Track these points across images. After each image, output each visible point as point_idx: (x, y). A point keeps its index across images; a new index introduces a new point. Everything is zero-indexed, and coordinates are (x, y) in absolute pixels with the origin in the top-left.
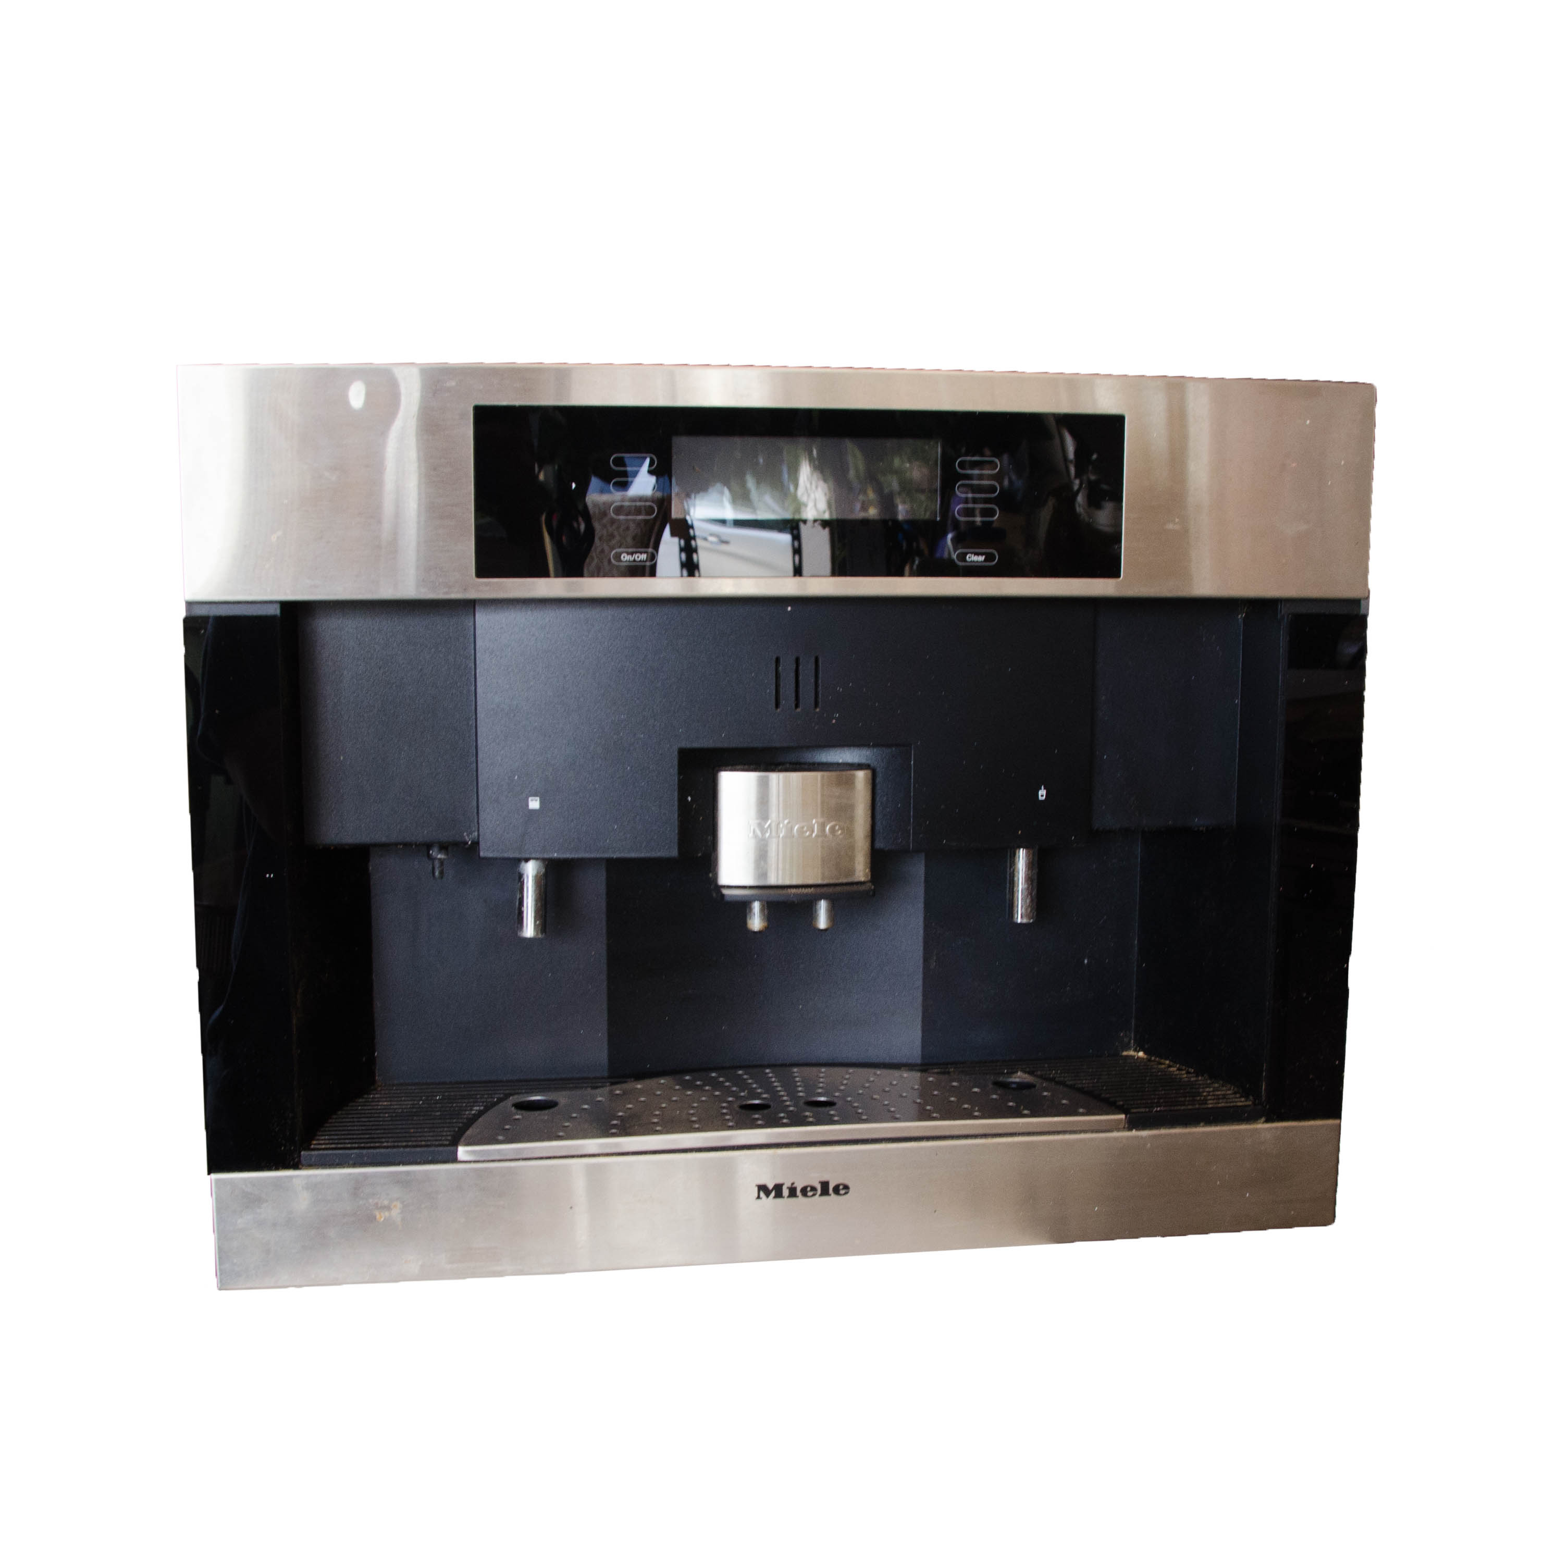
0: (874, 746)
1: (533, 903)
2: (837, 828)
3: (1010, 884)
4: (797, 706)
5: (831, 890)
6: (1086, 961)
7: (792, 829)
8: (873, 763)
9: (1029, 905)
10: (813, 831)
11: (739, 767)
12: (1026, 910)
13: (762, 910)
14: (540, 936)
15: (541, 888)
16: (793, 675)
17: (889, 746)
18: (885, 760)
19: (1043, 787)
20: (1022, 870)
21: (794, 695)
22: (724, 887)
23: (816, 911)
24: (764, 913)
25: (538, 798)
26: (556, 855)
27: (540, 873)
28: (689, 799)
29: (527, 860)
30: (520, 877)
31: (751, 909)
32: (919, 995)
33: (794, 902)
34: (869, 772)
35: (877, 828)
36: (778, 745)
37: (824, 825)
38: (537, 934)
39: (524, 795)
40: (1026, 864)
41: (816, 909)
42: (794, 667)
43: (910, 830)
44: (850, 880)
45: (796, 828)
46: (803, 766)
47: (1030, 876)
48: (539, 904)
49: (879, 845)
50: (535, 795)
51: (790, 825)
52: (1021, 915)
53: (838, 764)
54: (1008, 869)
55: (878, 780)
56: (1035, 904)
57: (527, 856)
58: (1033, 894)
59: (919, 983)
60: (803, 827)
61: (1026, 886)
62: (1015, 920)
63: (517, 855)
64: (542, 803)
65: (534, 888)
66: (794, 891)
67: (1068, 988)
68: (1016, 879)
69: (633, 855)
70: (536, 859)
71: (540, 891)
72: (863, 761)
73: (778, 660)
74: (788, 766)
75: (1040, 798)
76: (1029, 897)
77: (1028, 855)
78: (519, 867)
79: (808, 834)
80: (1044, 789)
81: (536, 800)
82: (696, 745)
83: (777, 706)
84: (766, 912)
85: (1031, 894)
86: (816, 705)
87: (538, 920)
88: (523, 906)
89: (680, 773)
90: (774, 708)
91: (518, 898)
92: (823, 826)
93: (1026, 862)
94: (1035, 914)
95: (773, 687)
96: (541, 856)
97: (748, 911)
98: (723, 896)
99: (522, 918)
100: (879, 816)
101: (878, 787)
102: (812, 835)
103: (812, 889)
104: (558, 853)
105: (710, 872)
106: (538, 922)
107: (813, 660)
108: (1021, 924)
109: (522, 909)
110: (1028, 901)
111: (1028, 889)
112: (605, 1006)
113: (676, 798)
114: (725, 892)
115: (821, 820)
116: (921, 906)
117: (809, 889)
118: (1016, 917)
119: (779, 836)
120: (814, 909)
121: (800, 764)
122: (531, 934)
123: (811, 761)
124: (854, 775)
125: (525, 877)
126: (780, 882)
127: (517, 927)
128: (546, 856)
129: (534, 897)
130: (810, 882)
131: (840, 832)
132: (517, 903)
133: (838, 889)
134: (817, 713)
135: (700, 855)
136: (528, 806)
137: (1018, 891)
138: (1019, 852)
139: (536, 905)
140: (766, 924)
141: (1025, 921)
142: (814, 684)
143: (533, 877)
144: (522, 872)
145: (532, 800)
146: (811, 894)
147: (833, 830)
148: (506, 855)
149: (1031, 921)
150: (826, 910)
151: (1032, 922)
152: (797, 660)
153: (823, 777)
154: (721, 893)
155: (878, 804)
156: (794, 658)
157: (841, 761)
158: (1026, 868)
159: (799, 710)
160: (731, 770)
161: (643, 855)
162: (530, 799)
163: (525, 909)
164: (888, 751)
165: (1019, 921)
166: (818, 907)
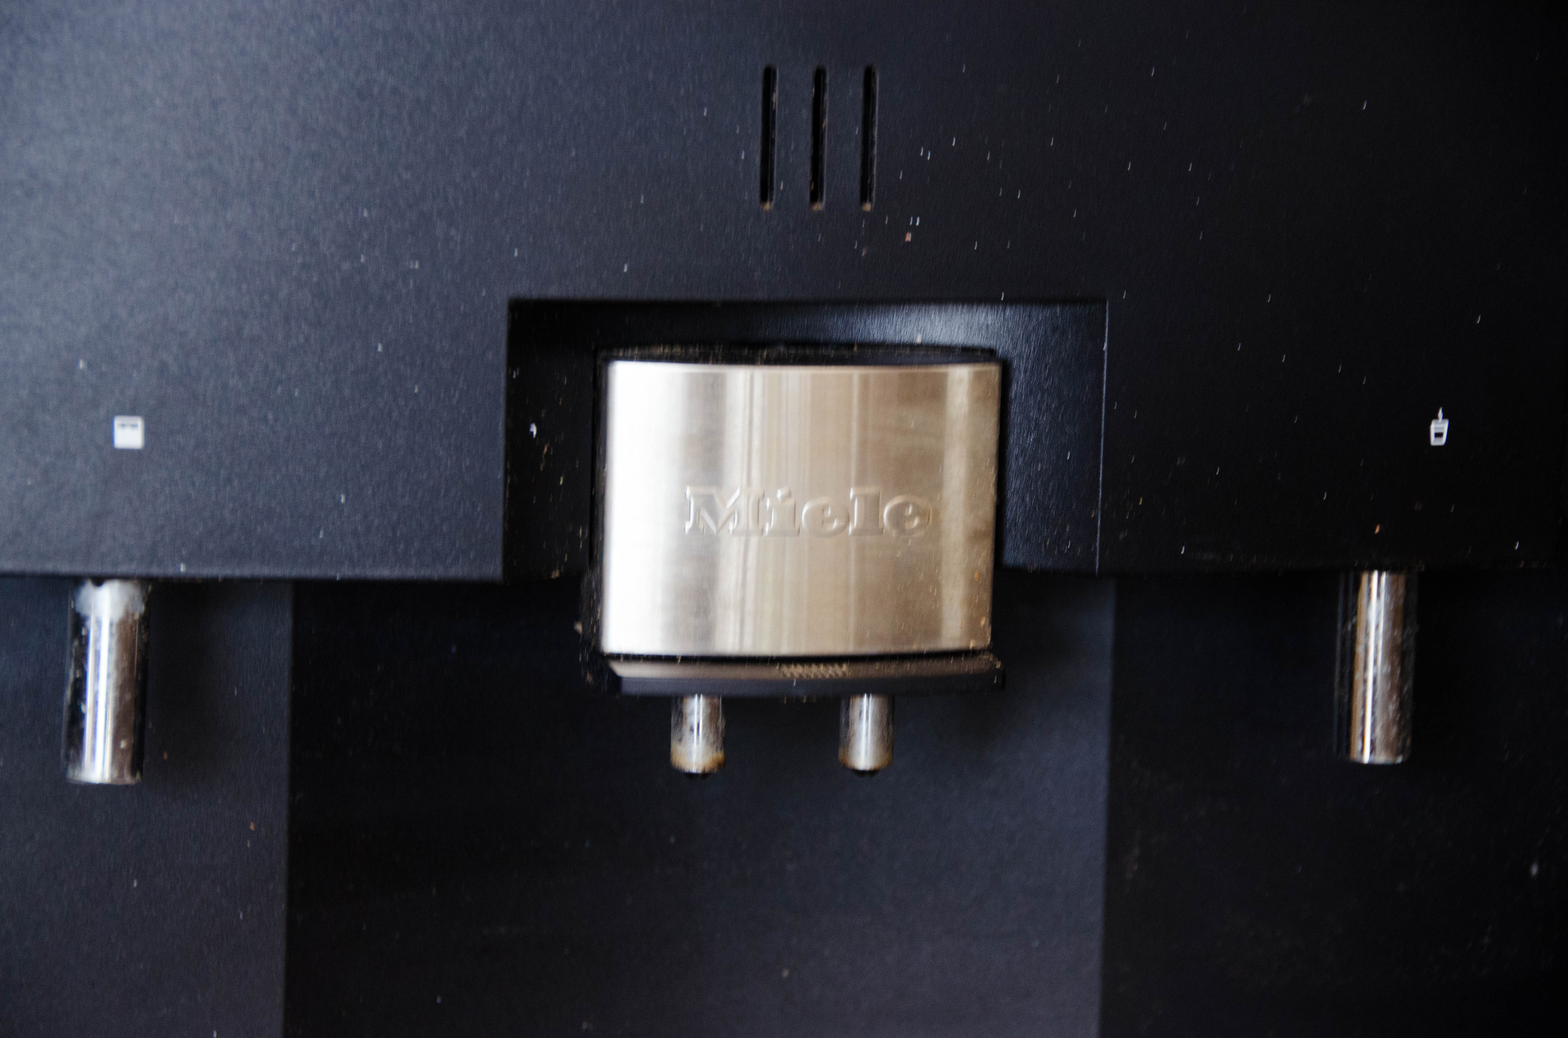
0: (1011, 301)
1: (112, 695)
2: (910, 510)
3: (1343, 662)
4: (815, 196)
5: (891, 670)
6: (1534, 870)
7: (795, 511)
8: (1002, 346)
9: (1394, 719)
10: (848, 519)
11: (659, 351)
12: (1386, 730)
13: (711, 718)
14: (128, 779)
15: (133, 657)
16: (806, 114)
17: (1047, 302)
18: (1033, 337)
19: (1440, 414)
20: (1377, 627)
21: (807, 167)
22: (617, 657)
23: (847, 724)
24: (717, 728)
25: (139, 422)
26: (183, 568)
27: (133, 615)
28: (534, 429)
29: (99, 581)
30: (79, 622)
31: (681, 715)
32: (1094, 945)
33: (798, 699)
34: (993, 371)
35: (1009, 515)
36: (761, 295)
37: (878, 501)
38: (121, 775)
39: (102, 412)
40: (1387, 613)
41: (847, 718)
42: (810, 92)
43: (1096, 517)
44: (925, 647)
45: (806, 509)
46: (823, 351)
47: (1399, 641)
48: (128, 697)
49: (1010, 557)
50: (132, 412)
51: (790, 502)
52: (1373, 743)
53: (913, 347)
54: (1339, 625)
55: (1015, 389)
56: (1408, 715)
57: (96, 569)
58: (1406, 689)
59: (1096, 915)
60: (824, 509)
61: (1387, 669)
62: (1355, 755)
63: (77, 568)
64: (149, 433)
65: (114, 657)
66: (798, 671)
67: (1486, 940)
68: (1360, 649)
69: (384, 572)
70: (124, 578)
71: (131, 662)
72: (977, 340)
73: (769, 75)
74: (782, 349)
75: (1434, 442)
76: (1395, 697)
77: (1391, 585)
78: (74, 599)
79: (835, 524)
80: (1444, 417)
81: (134, 426)
82: (553, 291)
83: (765, 196)
84: (721, 723)
85: (1400, 689)
86: (865, 196)
87: (124, 737)
88: (84, 700)
89: (512, 361)
90: (757, 196)
91: (71, 678)
92: (873, 506)
93: (1387, 606)
94: (1408, 743)
95: (757, 146)
96: (143, 570)
97: (673, 720)
98: (617, 680)
99: (81, 733)
100: (1014, 484)
101: (1014, 408)
102: (846, 527)
103: (845, 667)
104: (187, 562)
105: (577, 619)
106: (123, 744)
107: (860, 75)
108: (1371, 766)
109: (83, 708)
110: (1392, 707)
111: (1392, 674)
112: (278, 964)
113: (501, 428)
114: (623, 670)
115: (871, 490)
116: (1103, 714)
117: (837, 667)
118: (1359, 747)
119: (763, 530)
120: (843, 720)
121: (816, 344)
122: (103, 775)
123: (843, 338)
124: (945, 376)
125: (92, 624)
126: (749, 648)
127: (67, 756)
128: (155, 571)
129: (114, 676)
130: (839, 648)
131: (916, 522)
132: (68, 693)
133: (910, 668)
134: (865, 214)
135: (556, 574)
136: (110, 438)
137: (1365, 681)
138: (1370, 581)
139: (120, 700)
140: (720, 755)
141: (1382, 758)
142: (860, 139)
143: (111, 625)
144: (84, 612)
145: (123, 426)
146: (835, 682)
147: (898, 515)
148: (49, 567)
149: (1399, 760)
150: (875, 722)
151: (1402, 763)
152: (819, 76)
153: (865, 382)
154: (613, 674)
155: (1014, 450)
156: (810, 71)
157: (919, 340)
158: (1387, 620)
159: (819, 207)
160: (643, 358)
161: (411, 572)
162: (118, 421)
163: (88, 708)
164: (1040, 314)
165: (1366, 758)
166: (854, 713)
